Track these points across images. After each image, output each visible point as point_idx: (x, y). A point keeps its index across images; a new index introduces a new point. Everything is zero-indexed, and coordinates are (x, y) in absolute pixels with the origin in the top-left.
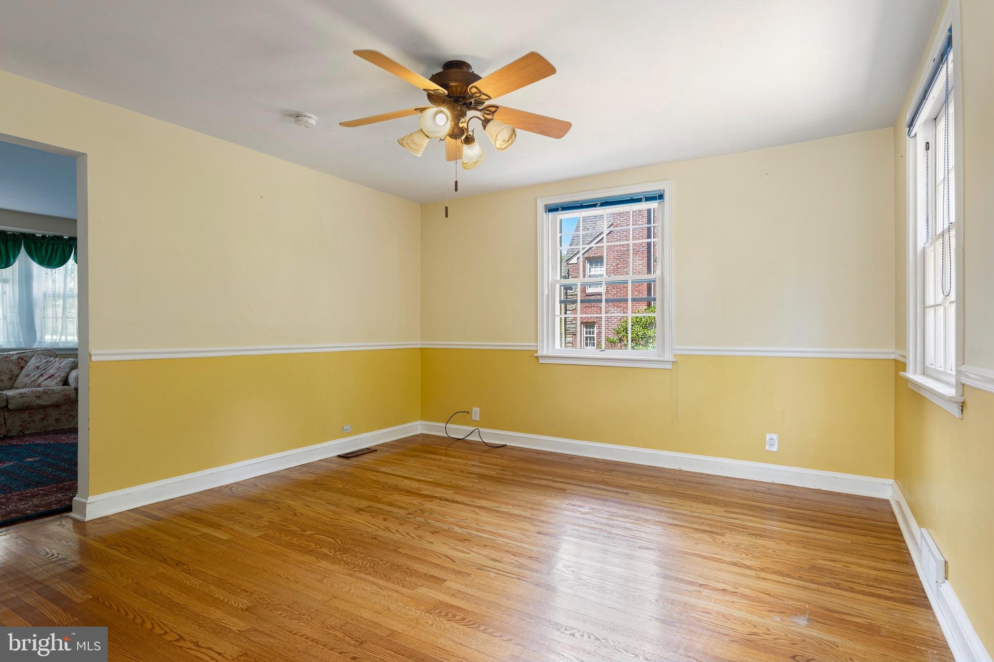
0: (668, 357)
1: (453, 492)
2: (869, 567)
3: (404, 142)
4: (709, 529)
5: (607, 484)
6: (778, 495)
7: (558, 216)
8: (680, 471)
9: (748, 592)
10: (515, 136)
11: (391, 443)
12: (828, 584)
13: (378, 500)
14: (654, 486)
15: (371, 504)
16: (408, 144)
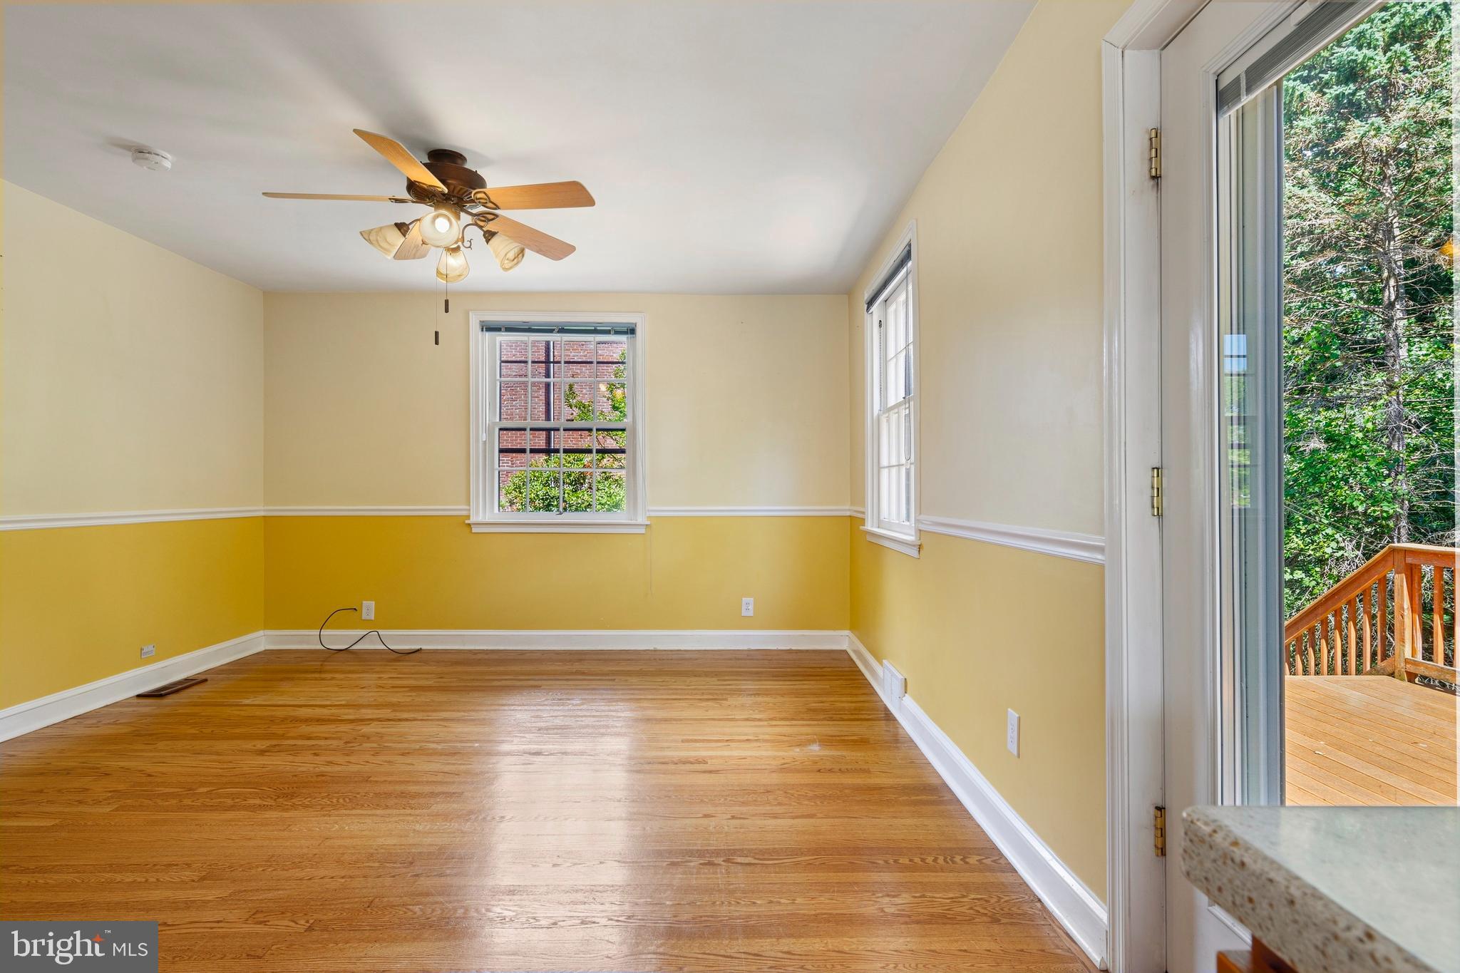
0: (641, 519)
1: (390, 711)
2: (848, 702)
3: (371, 238)
4: (711, 697)
5: (583, 673)
6: (757, 660)
7: (498, 338)
8: (655, 651)
9: (767, 737)
10: (523, 256)
11: (224, 667)
12: (823, 720)
13: (283, 737)
14: (638, 668)
15: (274, 742)
16: (377, 241)
